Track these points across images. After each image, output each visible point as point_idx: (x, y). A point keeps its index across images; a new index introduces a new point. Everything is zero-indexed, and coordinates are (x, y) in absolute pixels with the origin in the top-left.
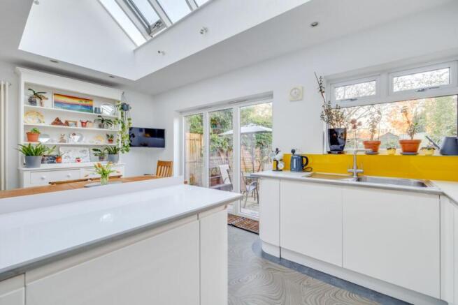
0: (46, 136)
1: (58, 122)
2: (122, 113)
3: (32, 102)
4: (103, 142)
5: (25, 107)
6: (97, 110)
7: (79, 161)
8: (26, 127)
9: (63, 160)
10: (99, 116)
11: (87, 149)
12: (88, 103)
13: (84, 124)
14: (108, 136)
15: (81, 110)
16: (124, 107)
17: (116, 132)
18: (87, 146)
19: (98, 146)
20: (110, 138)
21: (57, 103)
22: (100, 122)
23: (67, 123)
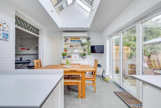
0: (69, 50)
1: (71, 46)
2: (88, 41)
3: (65, 41)
4: (82, 51)
5: (64, 43)
6: (80, 41)
7: (75, 58)
8: (64, 48)
9: (72, 57)
10: (81, 43)
11: (78, 54)
12: (79, 39)
13: (77, 46)
14: (84, 50)
15: (77, 42)
16: (88, 39)
17: (86, 48)
18: (78, 53)
19: (81, 53)
20: (85, 50)
21: (71, 41)
22: (81, 45)
23: (73, 46)
